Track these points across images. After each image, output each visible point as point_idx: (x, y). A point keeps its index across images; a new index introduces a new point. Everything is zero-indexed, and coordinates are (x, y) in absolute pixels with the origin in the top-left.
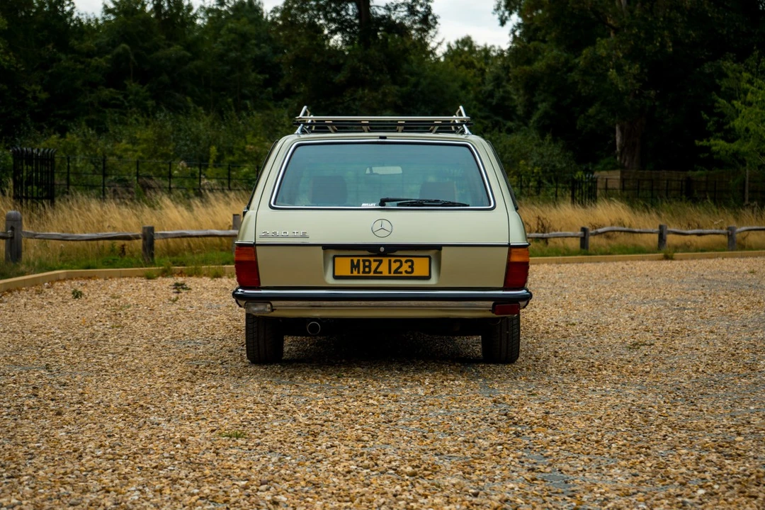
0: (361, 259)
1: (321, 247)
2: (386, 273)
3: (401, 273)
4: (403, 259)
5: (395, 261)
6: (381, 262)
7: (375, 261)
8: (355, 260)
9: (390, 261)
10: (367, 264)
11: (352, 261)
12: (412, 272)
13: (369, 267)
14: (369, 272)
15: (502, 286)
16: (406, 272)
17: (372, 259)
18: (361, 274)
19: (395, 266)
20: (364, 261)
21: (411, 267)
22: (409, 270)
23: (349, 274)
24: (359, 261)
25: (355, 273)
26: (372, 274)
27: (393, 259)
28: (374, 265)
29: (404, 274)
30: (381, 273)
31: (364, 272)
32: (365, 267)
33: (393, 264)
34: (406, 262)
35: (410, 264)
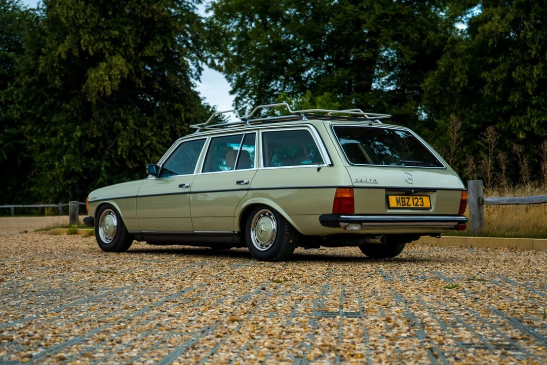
0: (400, 197)
1: (384, 190)
2: (412, 206)
3: (418, 205)
4: (419, 197)
5: (415, 198)
6: (409, 199)
7: (407, 198)
8: (398, 197)
9: (413, 198)
10: (403, 200)
11: (397, 198)
12: (423, 205)
13: (404, 201)
14: (405, 205)
15: (457, 213)
16: (421, 205)
17: (405, 197)
18: (401, 206)
19: (416, 201)
20: (402, 198)
21: (422, 202)
22: (422, 204)
23: (396, 206)
24: (399, 198)
25: (399, 206)
26: (406, 206)
27: (414, 197)
28: (407, 200)
29: (420, 206)
30: (410, 205)
31: (403, 205)
32: (403, 202)
33: (414, 200)
34: (420, 198)
35: (421, 200)
